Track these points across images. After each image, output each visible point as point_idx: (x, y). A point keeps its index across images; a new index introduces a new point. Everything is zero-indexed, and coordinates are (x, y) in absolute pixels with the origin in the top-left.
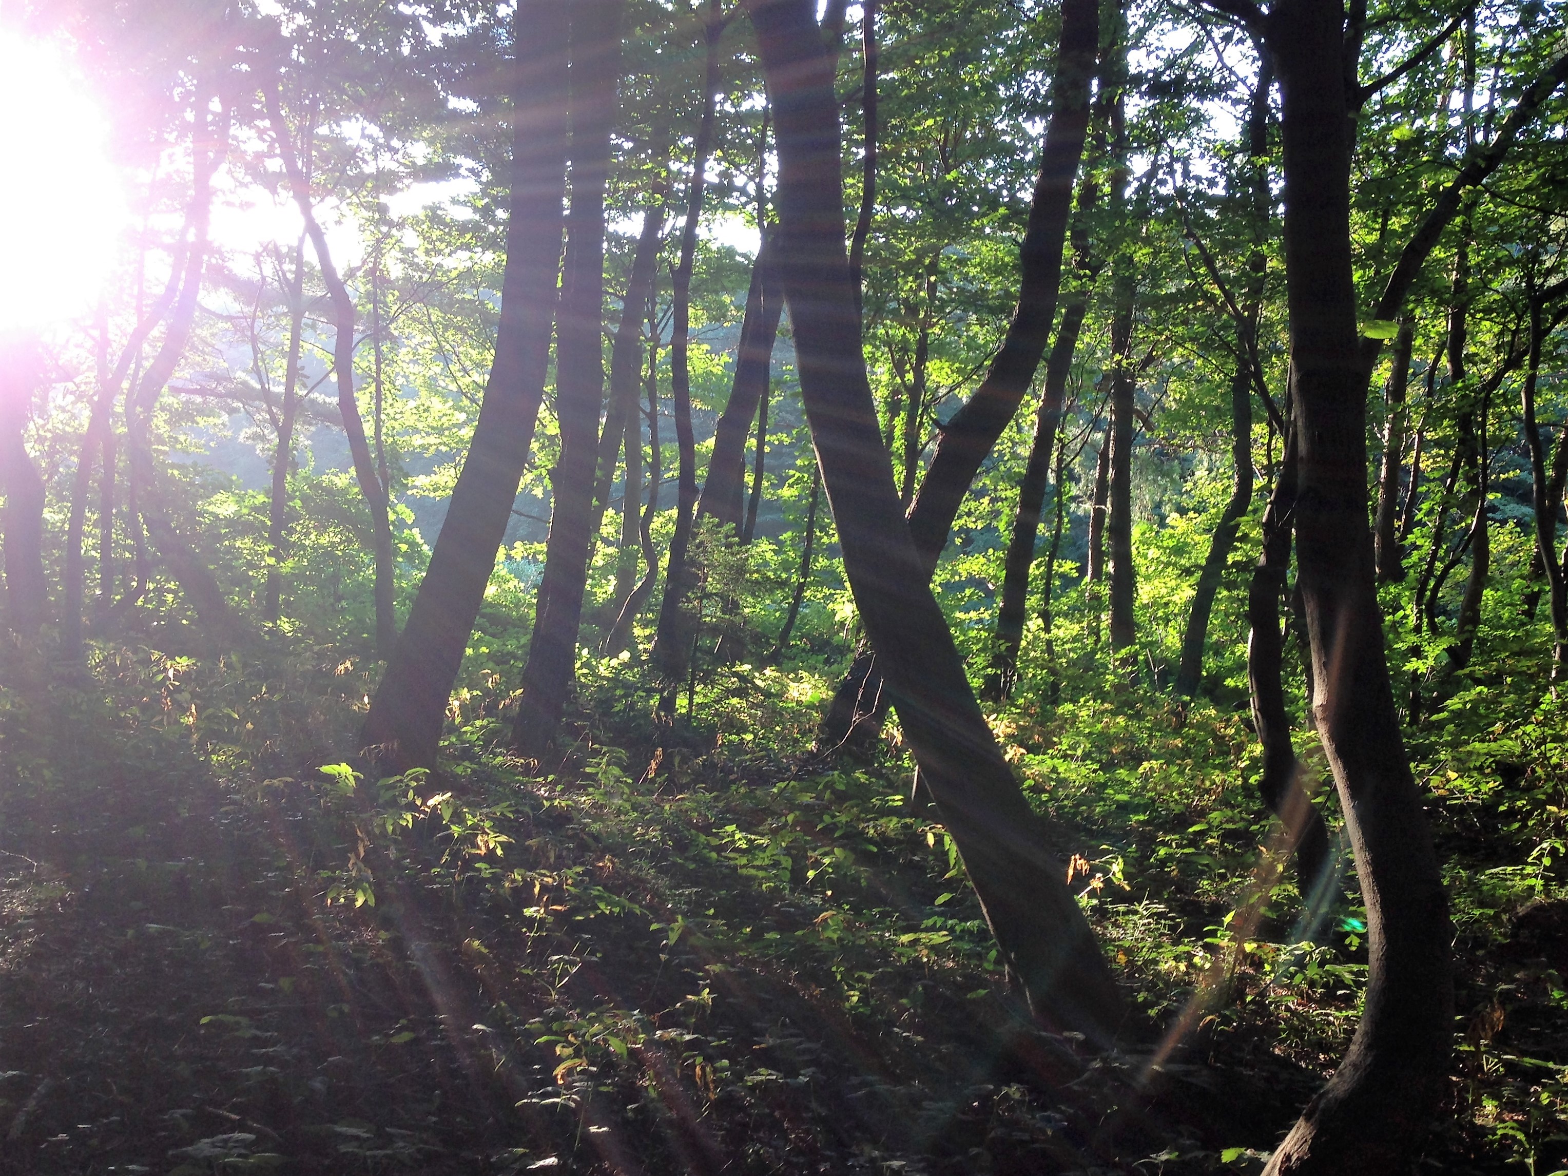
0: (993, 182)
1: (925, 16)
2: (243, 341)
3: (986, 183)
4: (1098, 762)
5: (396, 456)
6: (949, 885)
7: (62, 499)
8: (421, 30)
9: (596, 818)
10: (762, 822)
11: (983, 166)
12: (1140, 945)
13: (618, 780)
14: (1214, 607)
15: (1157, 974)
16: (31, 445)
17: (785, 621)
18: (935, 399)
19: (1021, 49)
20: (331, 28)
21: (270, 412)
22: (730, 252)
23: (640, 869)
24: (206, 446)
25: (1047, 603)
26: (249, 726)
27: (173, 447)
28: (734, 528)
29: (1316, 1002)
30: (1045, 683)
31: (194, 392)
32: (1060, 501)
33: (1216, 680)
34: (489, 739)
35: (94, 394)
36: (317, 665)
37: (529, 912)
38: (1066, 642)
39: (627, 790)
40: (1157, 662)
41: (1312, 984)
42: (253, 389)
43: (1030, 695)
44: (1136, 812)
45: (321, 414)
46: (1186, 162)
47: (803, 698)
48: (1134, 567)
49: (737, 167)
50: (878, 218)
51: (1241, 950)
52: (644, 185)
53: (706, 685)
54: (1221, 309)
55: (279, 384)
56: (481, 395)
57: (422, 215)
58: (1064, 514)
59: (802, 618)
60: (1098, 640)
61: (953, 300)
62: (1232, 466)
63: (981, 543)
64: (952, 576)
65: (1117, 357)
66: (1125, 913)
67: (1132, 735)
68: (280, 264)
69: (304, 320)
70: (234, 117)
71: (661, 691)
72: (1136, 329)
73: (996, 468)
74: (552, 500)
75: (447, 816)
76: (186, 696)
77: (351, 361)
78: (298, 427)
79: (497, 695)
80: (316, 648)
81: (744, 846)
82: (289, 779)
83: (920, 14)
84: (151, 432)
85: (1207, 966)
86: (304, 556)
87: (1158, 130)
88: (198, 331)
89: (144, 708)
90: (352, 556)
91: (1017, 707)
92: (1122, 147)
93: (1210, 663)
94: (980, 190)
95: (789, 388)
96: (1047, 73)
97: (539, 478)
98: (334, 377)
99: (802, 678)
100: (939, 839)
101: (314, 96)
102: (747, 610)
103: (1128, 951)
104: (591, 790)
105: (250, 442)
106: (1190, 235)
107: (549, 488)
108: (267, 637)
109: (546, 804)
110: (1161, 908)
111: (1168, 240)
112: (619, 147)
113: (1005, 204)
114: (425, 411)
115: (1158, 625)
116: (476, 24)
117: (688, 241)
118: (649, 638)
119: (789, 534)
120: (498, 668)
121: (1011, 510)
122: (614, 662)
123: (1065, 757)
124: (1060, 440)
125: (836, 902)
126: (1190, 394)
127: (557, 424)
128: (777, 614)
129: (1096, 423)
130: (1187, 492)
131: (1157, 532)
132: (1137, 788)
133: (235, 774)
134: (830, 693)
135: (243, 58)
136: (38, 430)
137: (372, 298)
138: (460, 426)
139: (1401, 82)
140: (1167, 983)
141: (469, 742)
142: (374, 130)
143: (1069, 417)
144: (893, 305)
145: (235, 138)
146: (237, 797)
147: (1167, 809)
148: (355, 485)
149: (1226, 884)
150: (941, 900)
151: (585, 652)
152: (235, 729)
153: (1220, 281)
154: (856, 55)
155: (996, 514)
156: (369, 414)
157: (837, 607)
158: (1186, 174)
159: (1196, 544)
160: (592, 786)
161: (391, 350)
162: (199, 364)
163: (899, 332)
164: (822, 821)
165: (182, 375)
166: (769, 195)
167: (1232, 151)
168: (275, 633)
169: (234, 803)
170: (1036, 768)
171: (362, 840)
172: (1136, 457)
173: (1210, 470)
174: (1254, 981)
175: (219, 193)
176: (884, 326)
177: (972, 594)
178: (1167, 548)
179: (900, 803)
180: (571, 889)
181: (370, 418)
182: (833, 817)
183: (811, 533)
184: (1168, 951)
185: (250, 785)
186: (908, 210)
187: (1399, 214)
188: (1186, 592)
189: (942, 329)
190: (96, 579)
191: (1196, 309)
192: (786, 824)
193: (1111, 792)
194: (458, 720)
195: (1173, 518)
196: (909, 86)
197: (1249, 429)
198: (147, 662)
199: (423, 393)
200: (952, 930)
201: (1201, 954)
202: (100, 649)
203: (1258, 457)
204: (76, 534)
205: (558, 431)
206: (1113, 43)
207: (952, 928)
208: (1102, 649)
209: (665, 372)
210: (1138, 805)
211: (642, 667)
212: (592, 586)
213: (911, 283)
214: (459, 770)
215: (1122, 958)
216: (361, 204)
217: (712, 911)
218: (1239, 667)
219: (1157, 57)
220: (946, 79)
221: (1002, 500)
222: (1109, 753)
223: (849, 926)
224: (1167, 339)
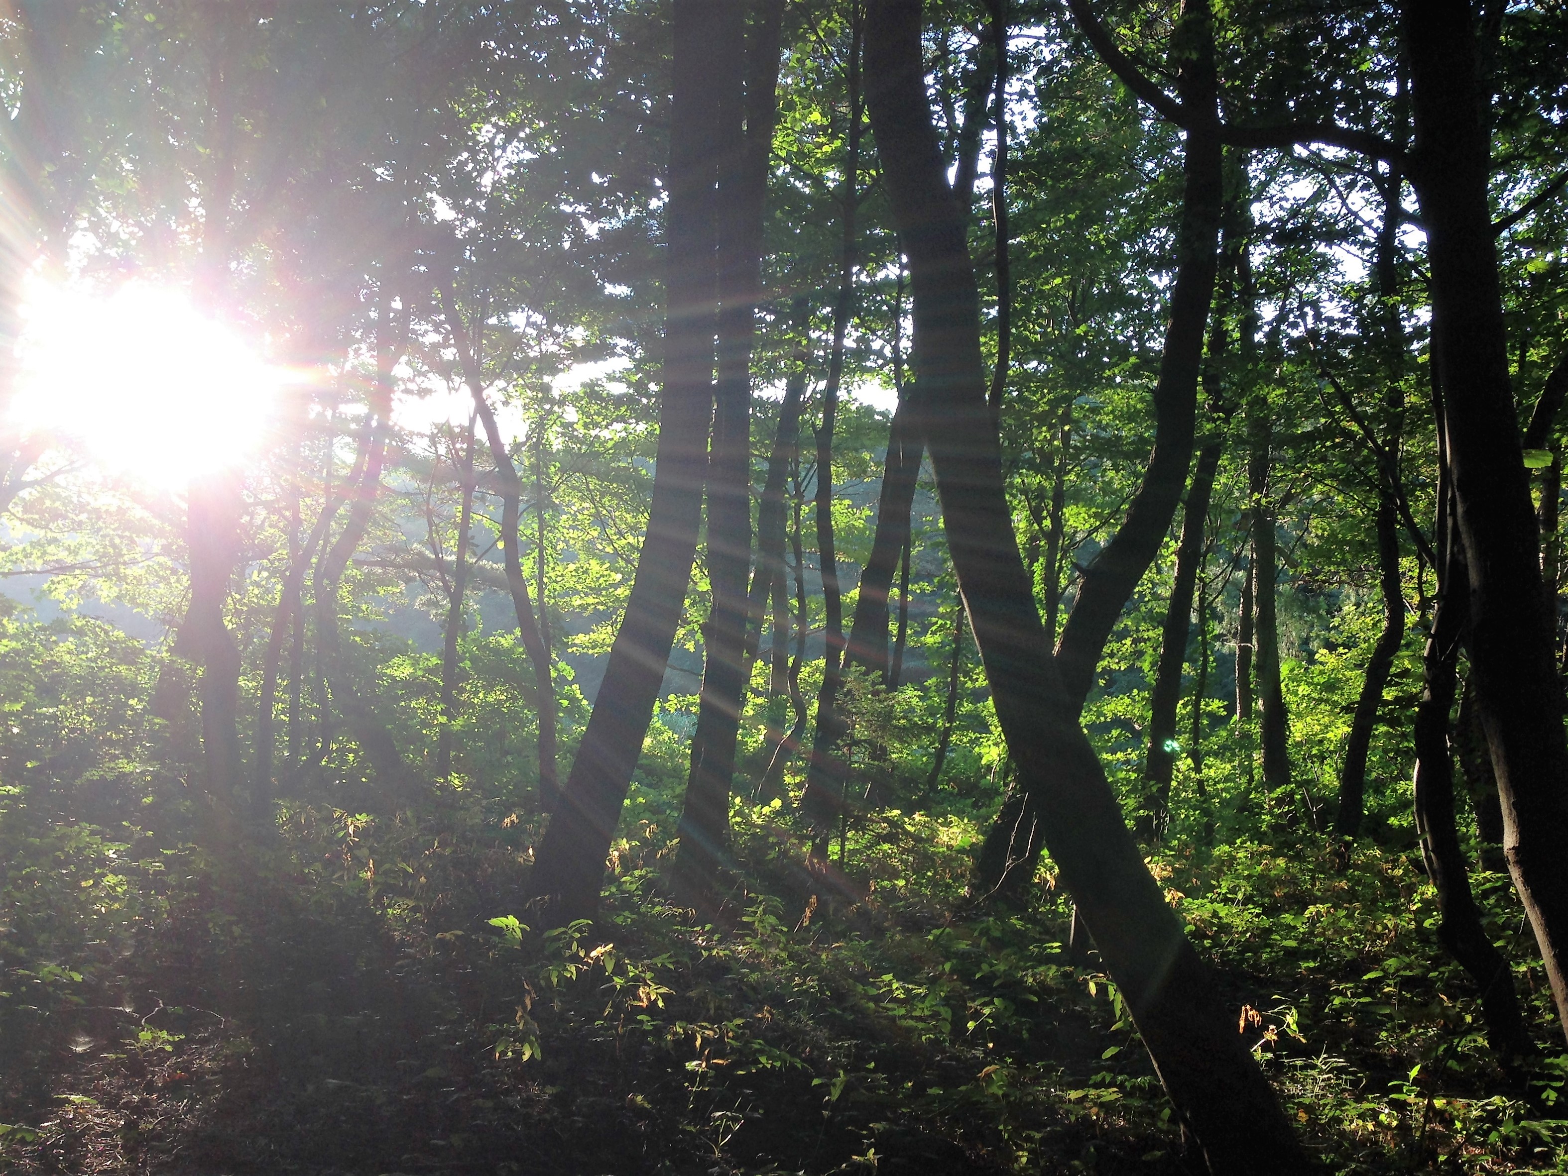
0: (1122, 334)
1: (1050, 183)
2: (420, 515)
3: (1115, 335)
4: (1260, 906)
5: (557, 617)
6: (1117, 1038)
7: (255, 667)
8: (580, 226)
9: (754, 968)
10: (918, 970)
11: (1111, 319)
12: (1321, 1102)
13: (774, 929)
14: (1371, 743)
15: (1342, 1134)
16: (229, 618)
17: (932, 766)
18: (1073, 544)
19: (1145, 207)
20: (500, 230)
21: (443, 580)
22: (869, 411)
23: (799, 1021)
24: (386, 613)
25: (1196, 742)
26: (423, 879)
27: (356, 616)
28: (880, 676)
29: (1512, 1160)
30: (1199, 824)
31: (376, 564)
32: (1204, 638)
33: (1378, 820)
34: (648, 886)
35: (286, 570)
36: (485, 819)
37: (691, 1065)
38: (1218, 782)
39: (783, 939)
40: (1315, 800)
41: (1506, 1140)
42: (429, 558)
43: (1184, 837)
44: (1306, 959)
45: (489, 580)
46: (1315, 305)
47: (952, 842)
48: (1284, 704)
49: (874, 332)
50: (1010, 372)
51: (1430, 1106)
52: (786, 354)
53: (857, 832)
54: (1361, 444)
55: (451, 553)
56: (636, 555)
57: (579, 390)
58: (1209, 652)
59: (949, 763)
60: (1252, 779)
61: (1087, 448)
62: (1380, 601)
63: (1124, 684)
64: (1098, 717)
65: (1256, 496)
66: (1302, 1068)
67: (1294, 877)
68: (454, 445)
69: (474, 494)
70: (413, 314)
71: (813, 839)
72: (1274, 468)
73: (1137, 609)
74: (705, 653)
75: (610, 967)
76: (366, 851)
77: (516, 529)
78: (468, 592)
79: (654, 845)
80: (484, 802)
81: (902, 996)
82: (460, 933)
83: (1045, 181)
84: (337, 602)
85: (1395, 1123)
86: (473, 714)
87: (1285, 276)
88: (380, 508)
89: (328, 864)
90: (517, 712)
91: (1171, 849)
92: (1249, 296)
93: (1371, 801)
94: (1109, 341)
95: (929, 538)
96: (1172, 229)
97: (692, 633)
98: (501, 545)
99: (951, 822)
100: (1102, 989)
101: (485, 290)
102: (894, 756)
103: (1309, 1109)
104: (748, 939)
105: (424, 608)
106: (1321, 376)
107: (701, 642)
108: (438, 793)
109: (705, 954)
110: (1341, 1062)
111: (1302, 380)
112: (762, 320)
113: (1135, 354)
114: (584, 573)
115: (1313, 763)
116: (629, 217)
117: (829, 401)
118: (799, 786)
119: (934, 679)
120: (655, 818)
121: (1155, 650)
122: (766, 810)
123: (1226, 901)
124: (1201, 579)
125: (997, 1055)
126: (1333, 531)
127: (708, 581)
128: (924, 759)
129: (1236, 562)
130: (1334, 628)
131: (1306, 669)
132: (1304, 934)
133: (408, 927)
134: (980, 837)
135: (420, 260)
136: (235, 604)
137: (535, 469)
138: (616, 586)
139: (1529, 218)
140: (1353, 1142)
141: (628, 892)
142: (538, 318)
143: (1209, 556)
144: (1029, 454)
145: (414, 332)
146: (411, 951)
147: (1338, 956)
148: (520, 646)
149: (1407, 1035)
150: (1109, 1053)
151: (738, 800)
152: (410, 884)
153: (1358, 418)
154: (985, 223)
155: (1139, 654)
156: (533, 577)
157: (983, 751)
158: (1318, 317)
159: (1348, 680)
160: (748, 935)
161: (553, 517)
162: (379, 538)
163: (1036, 480)
164: (980, 969)
165: (365, 547)
166: (905, 357)
167: (1361, 291)
168: (446, 787)
169: (407, 956)
170: (1196, 913)
171: (529, 993)
172: (1280, 594)
173: (1357, 605)
174: (1445, 1140)
175: (400, 383)
176: (1021, 475)
177: (1119, 735)
178: (1318, 684)
179: (1059, 951)
180: (733, 1042)
181: (533, 581)
182: (991, 965)
183: (955, 678)
184: (1352, 1109)
185: (424, 938)
186: (1039, 364)
187: (1537, 346)
188: (1341, 729)
189: (1078, 475)
190: (284, 741)
191: (1334, 446)
192: (943, 973)
193: (1278, 937)
194: (618, 870)
195: (1322, 654)
196: (1036, 249)
197: (1398, 564)
198: (329, 820)
199: (582, 556)
200: (1121, 1087)
201: (1387, 1111)
202: (287, 808)
203: (1408, 588)
204: (268, 699)
205: (709, 587)
206: (1236, 197)
207: (1122, 1083)
208: (1256, 789)
209: (810, 528)
210: (1308, 951)
211: (794, 815)
212: (743, 736)
213: (1045, 433)
214: (619, 920)
215: (1303, 1116)
216: (525, 386)
217: (873, 1064)
218: (1403, 805)
219: (1281, 207)
220: (1073, 240)
221: (1145, 641)
222: (1272, 896)
223: (1013, 1082)
224: (1307, 476)
